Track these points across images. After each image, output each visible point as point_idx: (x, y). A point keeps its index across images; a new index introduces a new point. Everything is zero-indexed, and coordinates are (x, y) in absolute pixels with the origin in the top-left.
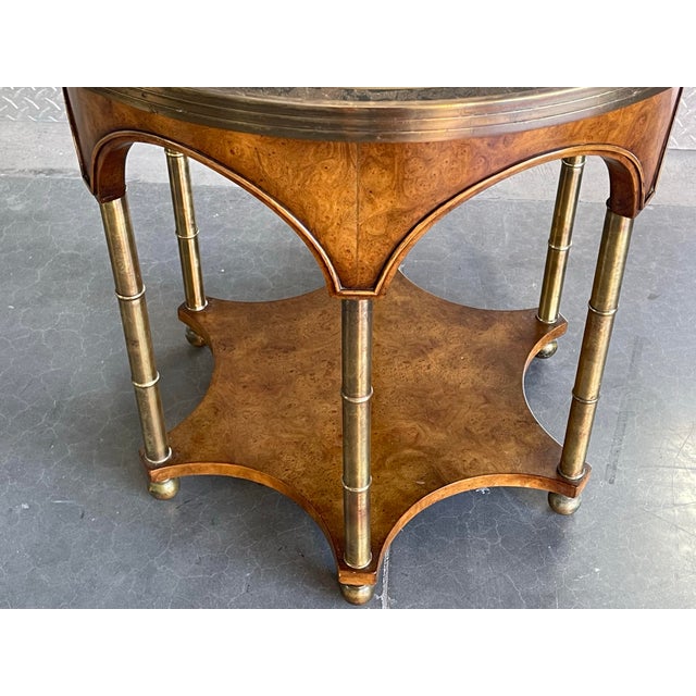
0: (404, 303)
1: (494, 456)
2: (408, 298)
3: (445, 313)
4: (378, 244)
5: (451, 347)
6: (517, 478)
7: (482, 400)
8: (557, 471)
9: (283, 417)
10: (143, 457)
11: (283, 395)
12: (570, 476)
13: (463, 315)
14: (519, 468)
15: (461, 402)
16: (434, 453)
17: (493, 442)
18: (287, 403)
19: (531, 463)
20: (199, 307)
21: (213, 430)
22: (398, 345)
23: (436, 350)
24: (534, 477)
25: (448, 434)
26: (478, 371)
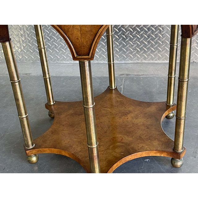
0: (120, 101)
1: (150, 145)
2: (122, 100)
3: (134, 103)
4: (88, 35)
5: (136, 113)
6: (158, 152)
7: (146, 128)
8: (173, 149)
9: (75, 134)
10: (24, 147)
11: (76, 128)
12: (178, 151)
13: (140, 104)
14: (159, 149)
15: (139, 129)
16: (128, 144)
17: (149, 141)
18: (77, 130)
19: (163, 147)
20: (52, 103)
21: (50, 138)
22: (117, 113)
23: (130, 114)
24: (164, 151)
25: (133, 138)
26: (145, 119)
